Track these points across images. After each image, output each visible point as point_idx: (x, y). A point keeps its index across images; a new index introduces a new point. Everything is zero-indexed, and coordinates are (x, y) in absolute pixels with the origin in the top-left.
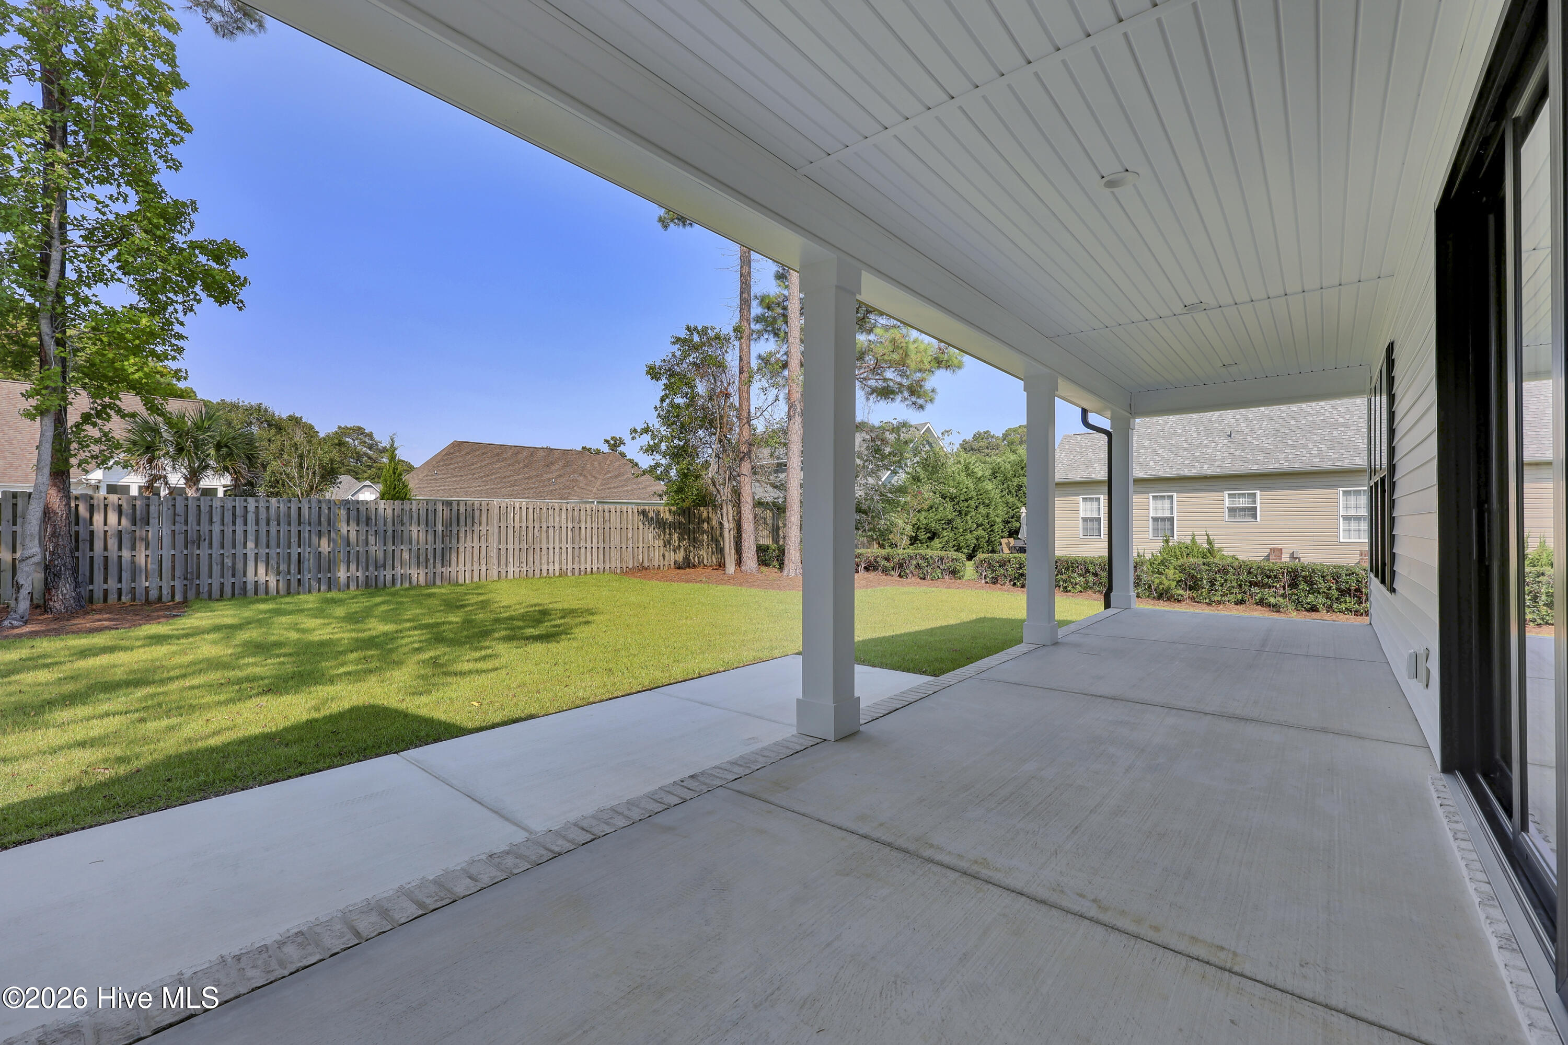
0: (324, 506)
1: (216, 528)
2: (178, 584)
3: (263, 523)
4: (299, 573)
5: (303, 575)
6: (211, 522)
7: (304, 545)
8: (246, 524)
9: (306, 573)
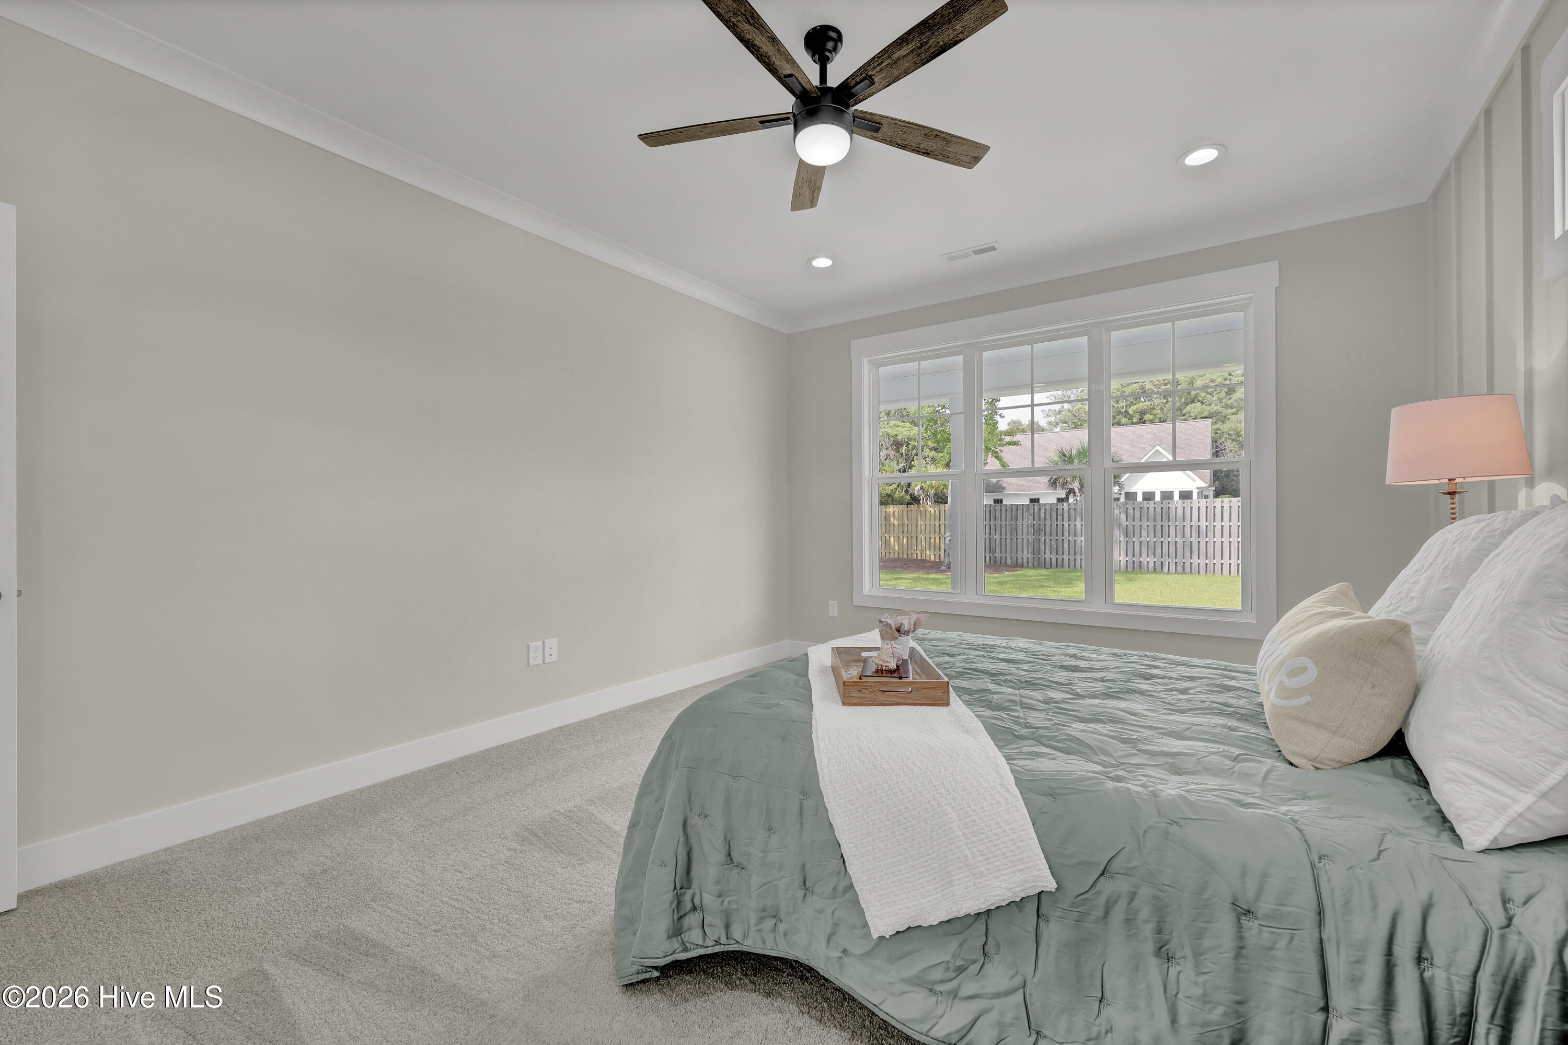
1: (1048, 523)
2: (1030, 555)
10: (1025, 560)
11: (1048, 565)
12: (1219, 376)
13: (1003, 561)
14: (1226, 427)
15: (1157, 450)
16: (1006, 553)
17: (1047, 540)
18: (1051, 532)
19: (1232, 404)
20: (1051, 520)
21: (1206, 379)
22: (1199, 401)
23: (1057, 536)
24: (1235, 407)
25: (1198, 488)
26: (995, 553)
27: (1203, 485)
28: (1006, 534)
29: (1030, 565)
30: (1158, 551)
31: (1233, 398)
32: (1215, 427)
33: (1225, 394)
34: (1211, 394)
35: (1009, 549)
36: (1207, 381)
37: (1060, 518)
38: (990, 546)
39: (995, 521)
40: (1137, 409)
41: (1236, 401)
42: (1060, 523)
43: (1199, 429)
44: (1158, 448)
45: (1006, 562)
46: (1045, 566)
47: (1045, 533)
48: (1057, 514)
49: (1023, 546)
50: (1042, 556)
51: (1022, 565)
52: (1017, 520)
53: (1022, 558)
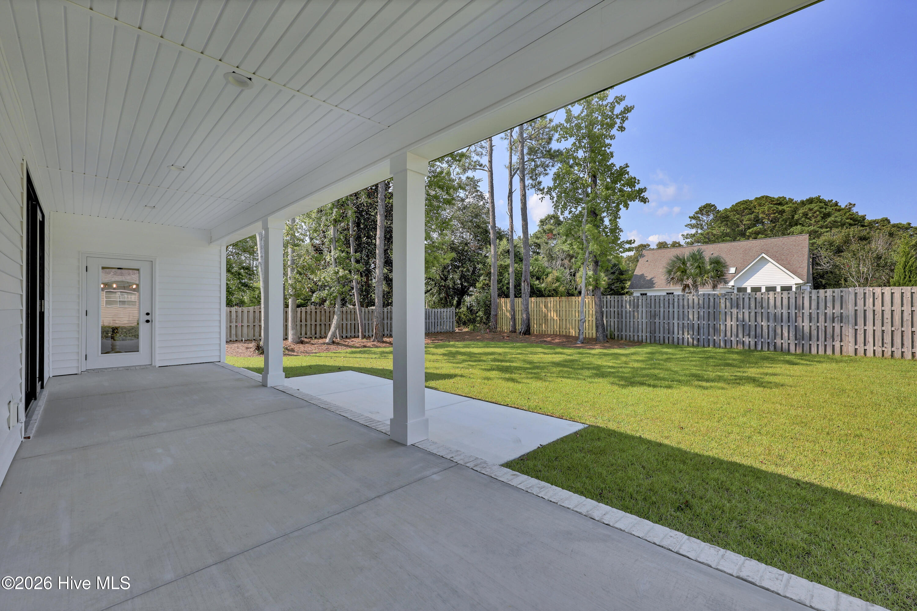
0: (712, 300)
1: (662, 310)
2: (648, 335)
3: (681, 307)
4: (698, 335)
5: (700, 336)
6: (660, 307)
7: (701, 319)
8: (674, 308)
9: (702, 335)
10: (644, 338)
11: (662, 342)
12: (816, 206)
13: (628, 338)
14: (820, 241)
15: (763, 256)
16: (630, 332)
17: (661, 323)
18: (664, 317)
19: (827, 225)
20: (664, 308)
21: (806, 209)
22: (800, 224)
23: (669, 319)
24: (829, 227)
25: (796, 284)
26: (622, 332)
27: (801, 281)
28: (630, 318)
29: (648, 341)
30: (753, 333)
31: (828, 221)
32: (811, 242)
33: (821, 218)
34: (810, 219)
35: (632, 329)
36: (807, 210)
37: (671, 306)
38: (618, 327)
39: (622, 308)
40: (752, 231)
41: (830, 222)
42: (671, 310)
43: (799, 241)
44: (763, 255)
45: (630, 339)
46: (660, 342)
47: (660, 317)
48: (669, 303)
49: (642, 327)
50: (657, 334)
51: (642, 341)
52: (638, 308)
53: (642, 336)
